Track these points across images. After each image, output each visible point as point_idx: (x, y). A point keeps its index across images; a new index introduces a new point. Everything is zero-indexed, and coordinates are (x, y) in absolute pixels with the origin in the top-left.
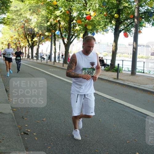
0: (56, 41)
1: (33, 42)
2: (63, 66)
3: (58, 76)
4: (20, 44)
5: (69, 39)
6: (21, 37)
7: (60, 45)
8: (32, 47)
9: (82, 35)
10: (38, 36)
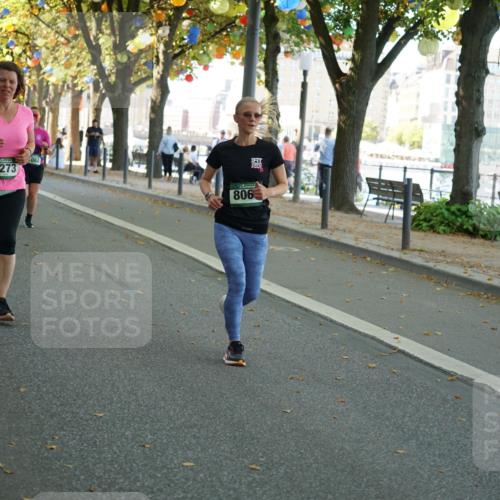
0: (281, 57)
1: (123, 59)
2: (324, 225)
3: (294, 288)
4: (39, 68)
5: (367, 45)
6: (48, 26)
7: (304, 85)
8: (117, 91)
9: (451, 18)
10: (163, 17)
